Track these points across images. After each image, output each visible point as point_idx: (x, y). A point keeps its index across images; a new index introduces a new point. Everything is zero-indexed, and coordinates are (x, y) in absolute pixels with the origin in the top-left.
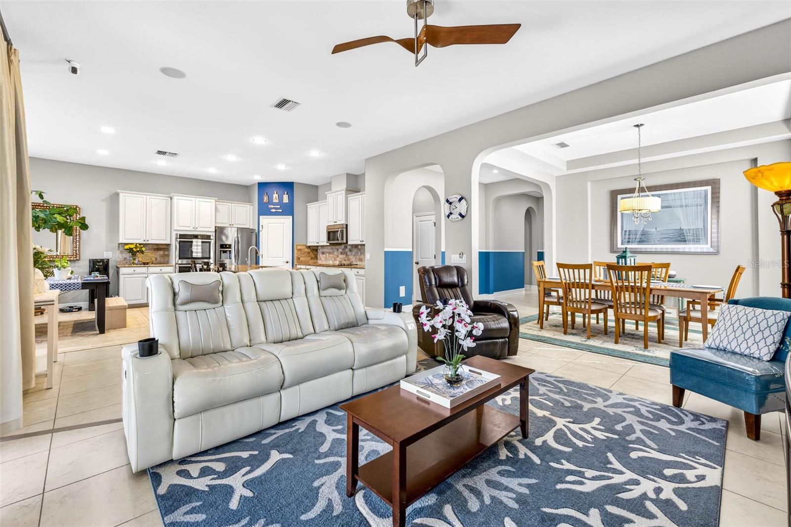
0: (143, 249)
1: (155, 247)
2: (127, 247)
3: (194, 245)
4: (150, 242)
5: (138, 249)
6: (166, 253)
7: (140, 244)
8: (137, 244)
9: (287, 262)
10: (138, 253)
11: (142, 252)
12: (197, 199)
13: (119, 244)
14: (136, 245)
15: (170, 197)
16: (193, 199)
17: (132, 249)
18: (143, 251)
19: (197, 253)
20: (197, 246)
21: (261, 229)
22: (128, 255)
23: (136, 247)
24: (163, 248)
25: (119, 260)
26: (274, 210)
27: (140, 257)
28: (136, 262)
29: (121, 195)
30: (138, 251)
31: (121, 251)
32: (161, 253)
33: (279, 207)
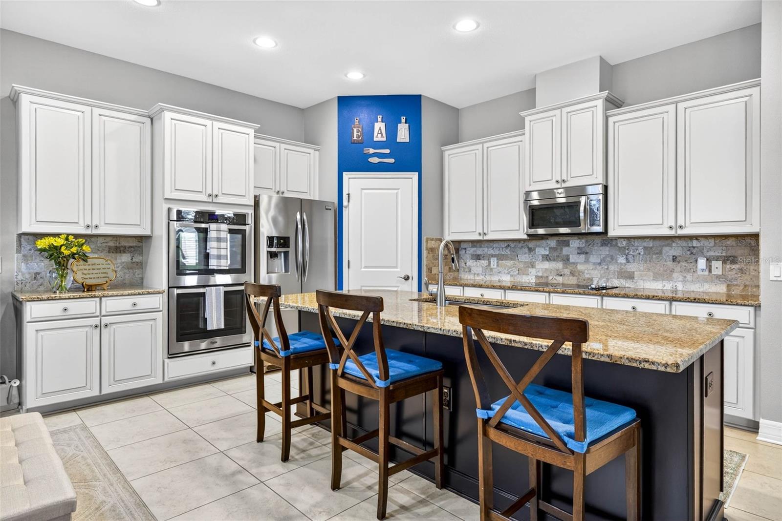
0: (86, 248)
1: (112, 244)
2: (42, 244)
3: (212, 240)
4: (103, 230)
5: (74, 250)
6: (137, 259)
7: (76, 236)
8: (68, 235)
9: (407, 278)
10: (71, 260)
11: (84, 258)
12: (217, 125)
13: (20, 236)
14: (67, 239)
15: (149, 117)
16: (208, 123)
17: (57, 249)
18: (84, 255)
19: (219, 257)
20: (219, 240)
21: (345, 203)
22: (44, 266)
23: (68, 246)
24: (131, 247)
25: (20, 277)
26: (375, 160)
27: (78, 272)
28: (68, 282)
29: (25, 101)
30: (73, 255)
31: (24, 256)
32: (125, 258)
33: (387, 151)
